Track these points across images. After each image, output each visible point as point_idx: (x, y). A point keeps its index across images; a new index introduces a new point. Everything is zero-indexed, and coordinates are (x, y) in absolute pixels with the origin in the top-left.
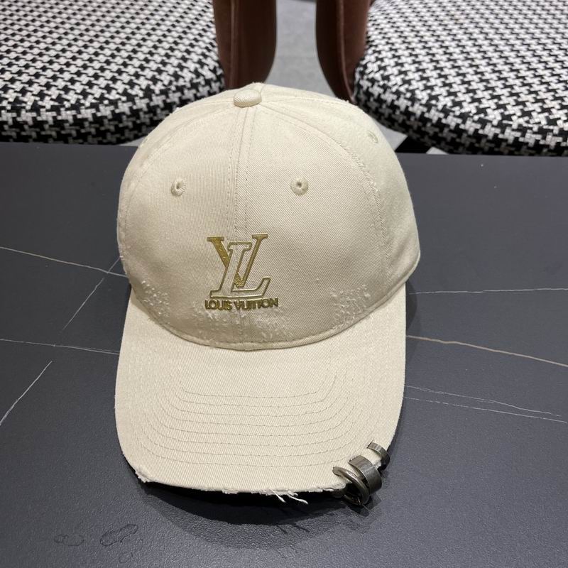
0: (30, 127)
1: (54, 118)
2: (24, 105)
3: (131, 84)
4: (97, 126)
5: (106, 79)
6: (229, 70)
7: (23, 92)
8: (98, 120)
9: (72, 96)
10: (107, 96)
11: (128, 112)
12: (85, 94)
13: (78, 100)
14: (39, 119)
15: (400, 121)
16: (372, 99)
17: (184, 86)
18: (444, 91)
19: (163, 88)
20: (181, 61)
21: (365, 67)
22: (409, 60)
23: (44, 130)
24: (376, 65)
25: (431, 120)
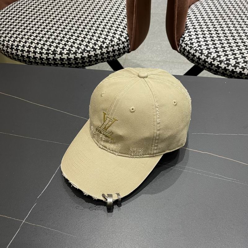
0: (59, 60)
1: (67, 57)
2: (57, 52)
3: (95, 44)
4: (82, 60)
5: (86, 42)
6: (131, 38)
7: (57, 47)
8: (83, 58)
9: (74, 49)
10: (86, 49)
11: (94, 55)
12: (78, 48)
13: (76, 50)
14: (62, 57)
15: (196, 61)
16: (186, 51)
17: (114, 45)
18: (214, 50)
19: (107, 45)
20: (113, 34)
21: (184, 38)
22: (202, 36)
23: (63, 61)
24: (188, 38)
25: (208, 62)
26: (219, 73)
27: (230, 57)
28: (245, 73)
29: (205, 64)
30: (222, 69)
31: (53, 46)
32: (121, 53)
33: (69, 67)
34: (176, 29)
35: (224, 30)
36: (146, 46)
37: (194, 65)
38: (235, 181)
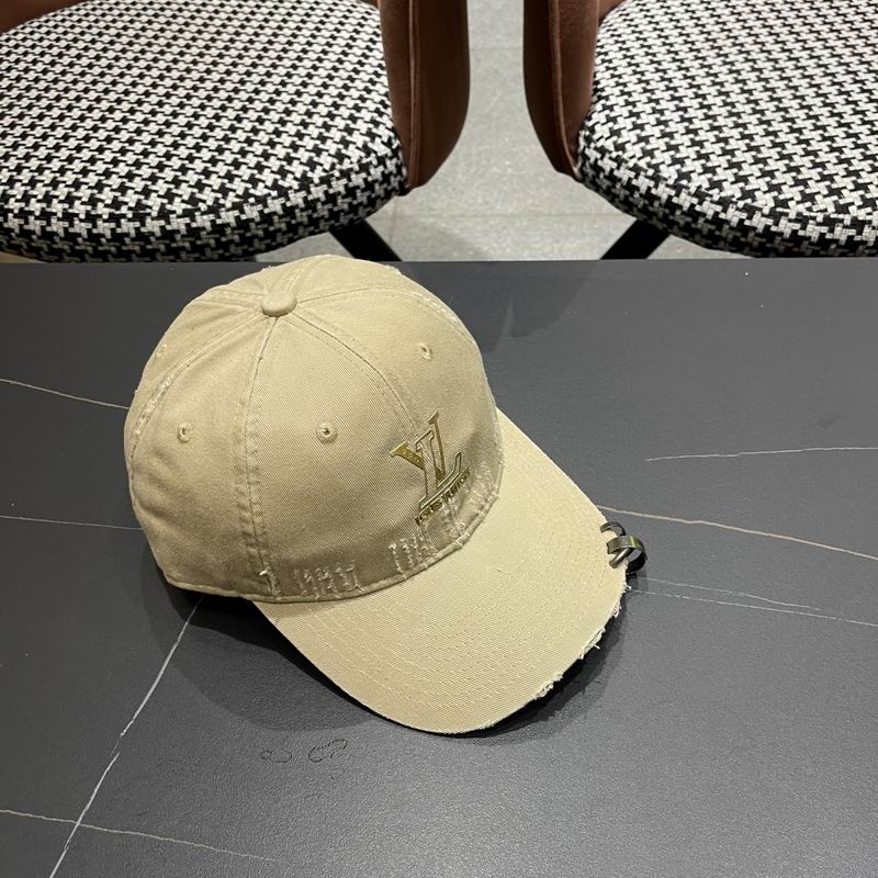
0: (158, 239)
1: (188, 225)
2: (148, 211)
3: (283, 172)
4: (242, 231)
5: (249, 168)
6: (409, 141)
7: (146, 192)
8: (243, 225)
9: (208, 195)
10: (252, 191)
11: (281, 212)
12: (224, 191)
13: (217, 199)
14: (169, 228)
15: (640, 206)
16: (602, 176)
17: (351, 170)
18: (697, 166)
19: (324, 174)
20: (345, 134)
21: (592, 130)
22: (652, 119)
23: (174, 241)
24: (606, 127)
25: (680, 207)
26: (722, 244)
27: (753, 184)
28: (810, 237)
29: (673, 213)
30: (732, 228)
31: (133, 188)
32: (378, 197)
33: (197, 260)
34: (560, 99)
35: (727, 94)
36: (462, 165)
37: (634, 219)
38: (806, 610)
